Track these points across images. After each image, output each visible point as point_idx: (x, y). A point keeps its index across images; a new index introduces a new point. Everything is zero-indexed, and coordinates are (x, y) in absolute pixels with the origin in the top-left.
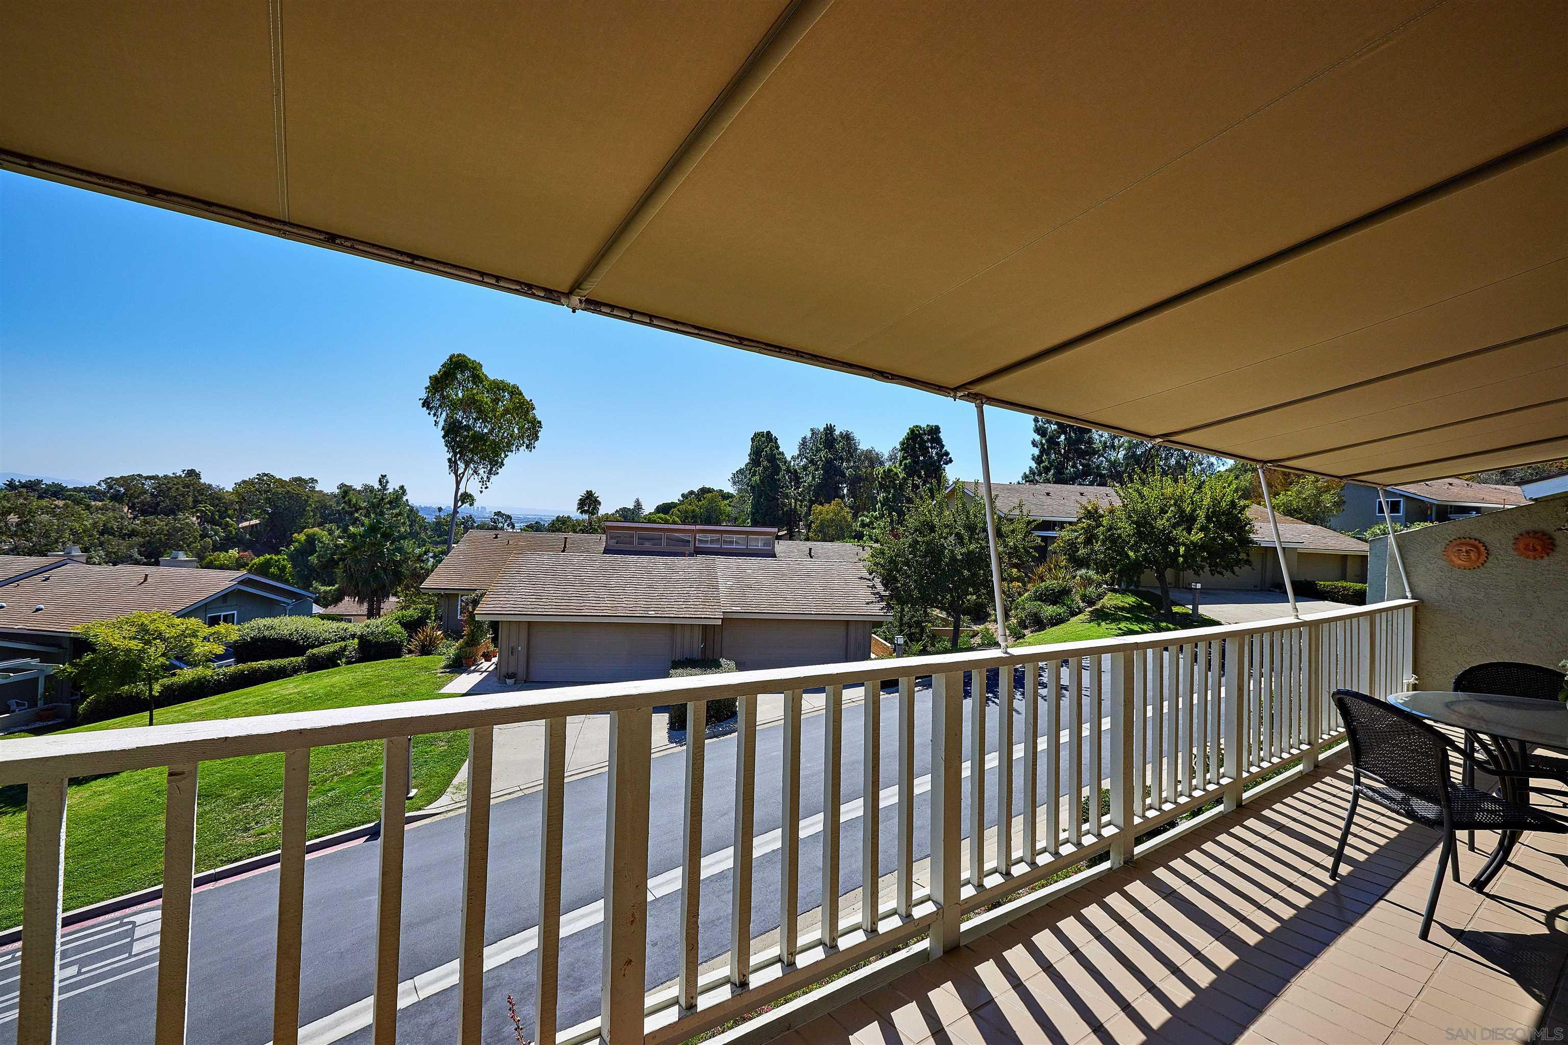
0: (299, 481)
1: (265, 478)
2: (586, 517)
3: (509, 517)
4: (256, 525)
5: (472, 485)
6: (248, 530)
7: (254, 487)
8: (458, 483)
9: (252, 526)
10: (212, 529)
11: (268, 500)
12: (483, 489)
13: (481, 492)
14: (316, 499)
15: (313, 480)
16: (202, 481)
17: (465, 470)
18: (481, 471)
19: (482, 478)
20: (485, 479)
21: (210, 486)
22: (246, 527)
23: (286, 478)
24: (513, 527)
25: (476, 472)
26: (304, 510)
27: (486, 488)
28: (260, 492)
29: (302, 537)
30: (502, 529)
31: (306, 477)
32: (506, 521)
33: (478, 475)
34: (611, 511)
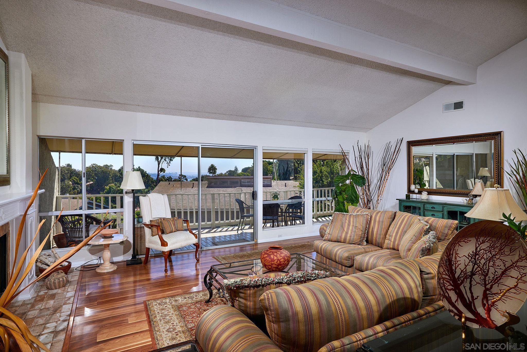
0: (106, 166)
1: (94, 166)
2: (211, 175)
3: (185, 176)
4: (92, 184)
5: (164, 165)
6: (90, 185)
7: (90, 169)
8: (159, 164)
9: (91, 184)
10: (77, 186)
11: (96, 174)
12: (168, 166)
13: (168, 167)
14: (113, 173)
15: (111, 166)
16: (72, 168)
17: (161, 160)
18: (167, 160)
19: (168, 162)
20: (169, 162)
21: (75, 170)
22: (89, 185)
23: (102, 165)
24: (187, 180)
25: (165, 160)
26: (108, 177)
27: (169, 165)
28: (92, 171)
29: (108, 187)
30: (183, 181)
31: (109, 165)
32: (184, 178)
33: (166, 161)
34: (224, 172)
